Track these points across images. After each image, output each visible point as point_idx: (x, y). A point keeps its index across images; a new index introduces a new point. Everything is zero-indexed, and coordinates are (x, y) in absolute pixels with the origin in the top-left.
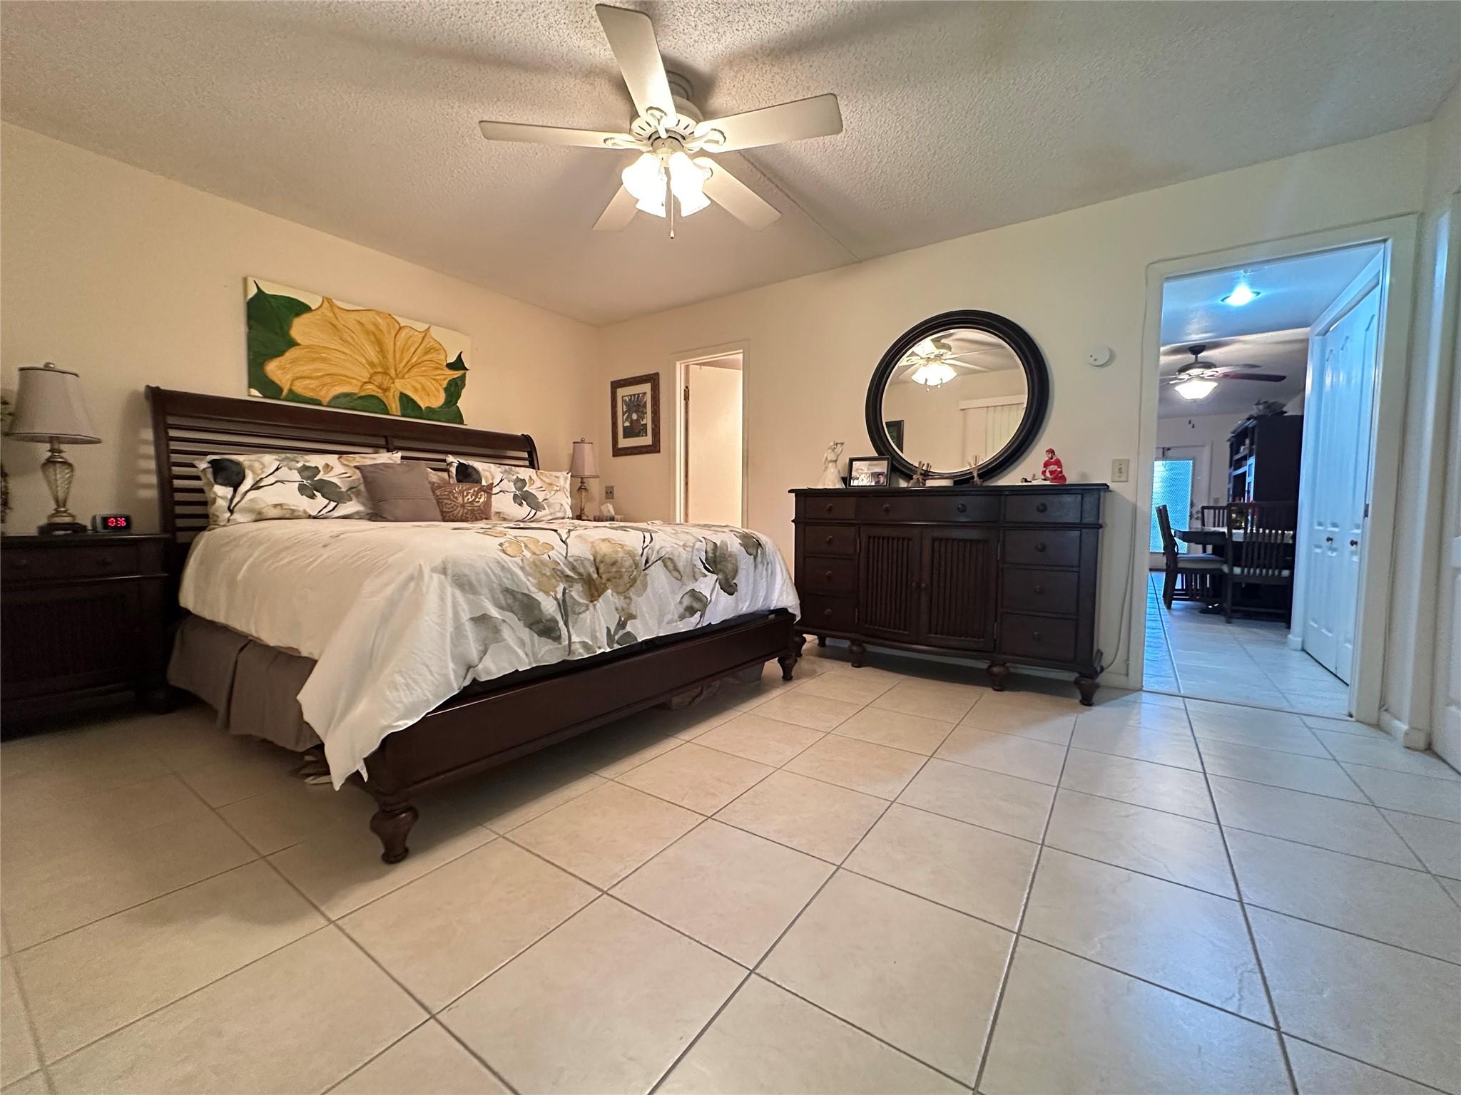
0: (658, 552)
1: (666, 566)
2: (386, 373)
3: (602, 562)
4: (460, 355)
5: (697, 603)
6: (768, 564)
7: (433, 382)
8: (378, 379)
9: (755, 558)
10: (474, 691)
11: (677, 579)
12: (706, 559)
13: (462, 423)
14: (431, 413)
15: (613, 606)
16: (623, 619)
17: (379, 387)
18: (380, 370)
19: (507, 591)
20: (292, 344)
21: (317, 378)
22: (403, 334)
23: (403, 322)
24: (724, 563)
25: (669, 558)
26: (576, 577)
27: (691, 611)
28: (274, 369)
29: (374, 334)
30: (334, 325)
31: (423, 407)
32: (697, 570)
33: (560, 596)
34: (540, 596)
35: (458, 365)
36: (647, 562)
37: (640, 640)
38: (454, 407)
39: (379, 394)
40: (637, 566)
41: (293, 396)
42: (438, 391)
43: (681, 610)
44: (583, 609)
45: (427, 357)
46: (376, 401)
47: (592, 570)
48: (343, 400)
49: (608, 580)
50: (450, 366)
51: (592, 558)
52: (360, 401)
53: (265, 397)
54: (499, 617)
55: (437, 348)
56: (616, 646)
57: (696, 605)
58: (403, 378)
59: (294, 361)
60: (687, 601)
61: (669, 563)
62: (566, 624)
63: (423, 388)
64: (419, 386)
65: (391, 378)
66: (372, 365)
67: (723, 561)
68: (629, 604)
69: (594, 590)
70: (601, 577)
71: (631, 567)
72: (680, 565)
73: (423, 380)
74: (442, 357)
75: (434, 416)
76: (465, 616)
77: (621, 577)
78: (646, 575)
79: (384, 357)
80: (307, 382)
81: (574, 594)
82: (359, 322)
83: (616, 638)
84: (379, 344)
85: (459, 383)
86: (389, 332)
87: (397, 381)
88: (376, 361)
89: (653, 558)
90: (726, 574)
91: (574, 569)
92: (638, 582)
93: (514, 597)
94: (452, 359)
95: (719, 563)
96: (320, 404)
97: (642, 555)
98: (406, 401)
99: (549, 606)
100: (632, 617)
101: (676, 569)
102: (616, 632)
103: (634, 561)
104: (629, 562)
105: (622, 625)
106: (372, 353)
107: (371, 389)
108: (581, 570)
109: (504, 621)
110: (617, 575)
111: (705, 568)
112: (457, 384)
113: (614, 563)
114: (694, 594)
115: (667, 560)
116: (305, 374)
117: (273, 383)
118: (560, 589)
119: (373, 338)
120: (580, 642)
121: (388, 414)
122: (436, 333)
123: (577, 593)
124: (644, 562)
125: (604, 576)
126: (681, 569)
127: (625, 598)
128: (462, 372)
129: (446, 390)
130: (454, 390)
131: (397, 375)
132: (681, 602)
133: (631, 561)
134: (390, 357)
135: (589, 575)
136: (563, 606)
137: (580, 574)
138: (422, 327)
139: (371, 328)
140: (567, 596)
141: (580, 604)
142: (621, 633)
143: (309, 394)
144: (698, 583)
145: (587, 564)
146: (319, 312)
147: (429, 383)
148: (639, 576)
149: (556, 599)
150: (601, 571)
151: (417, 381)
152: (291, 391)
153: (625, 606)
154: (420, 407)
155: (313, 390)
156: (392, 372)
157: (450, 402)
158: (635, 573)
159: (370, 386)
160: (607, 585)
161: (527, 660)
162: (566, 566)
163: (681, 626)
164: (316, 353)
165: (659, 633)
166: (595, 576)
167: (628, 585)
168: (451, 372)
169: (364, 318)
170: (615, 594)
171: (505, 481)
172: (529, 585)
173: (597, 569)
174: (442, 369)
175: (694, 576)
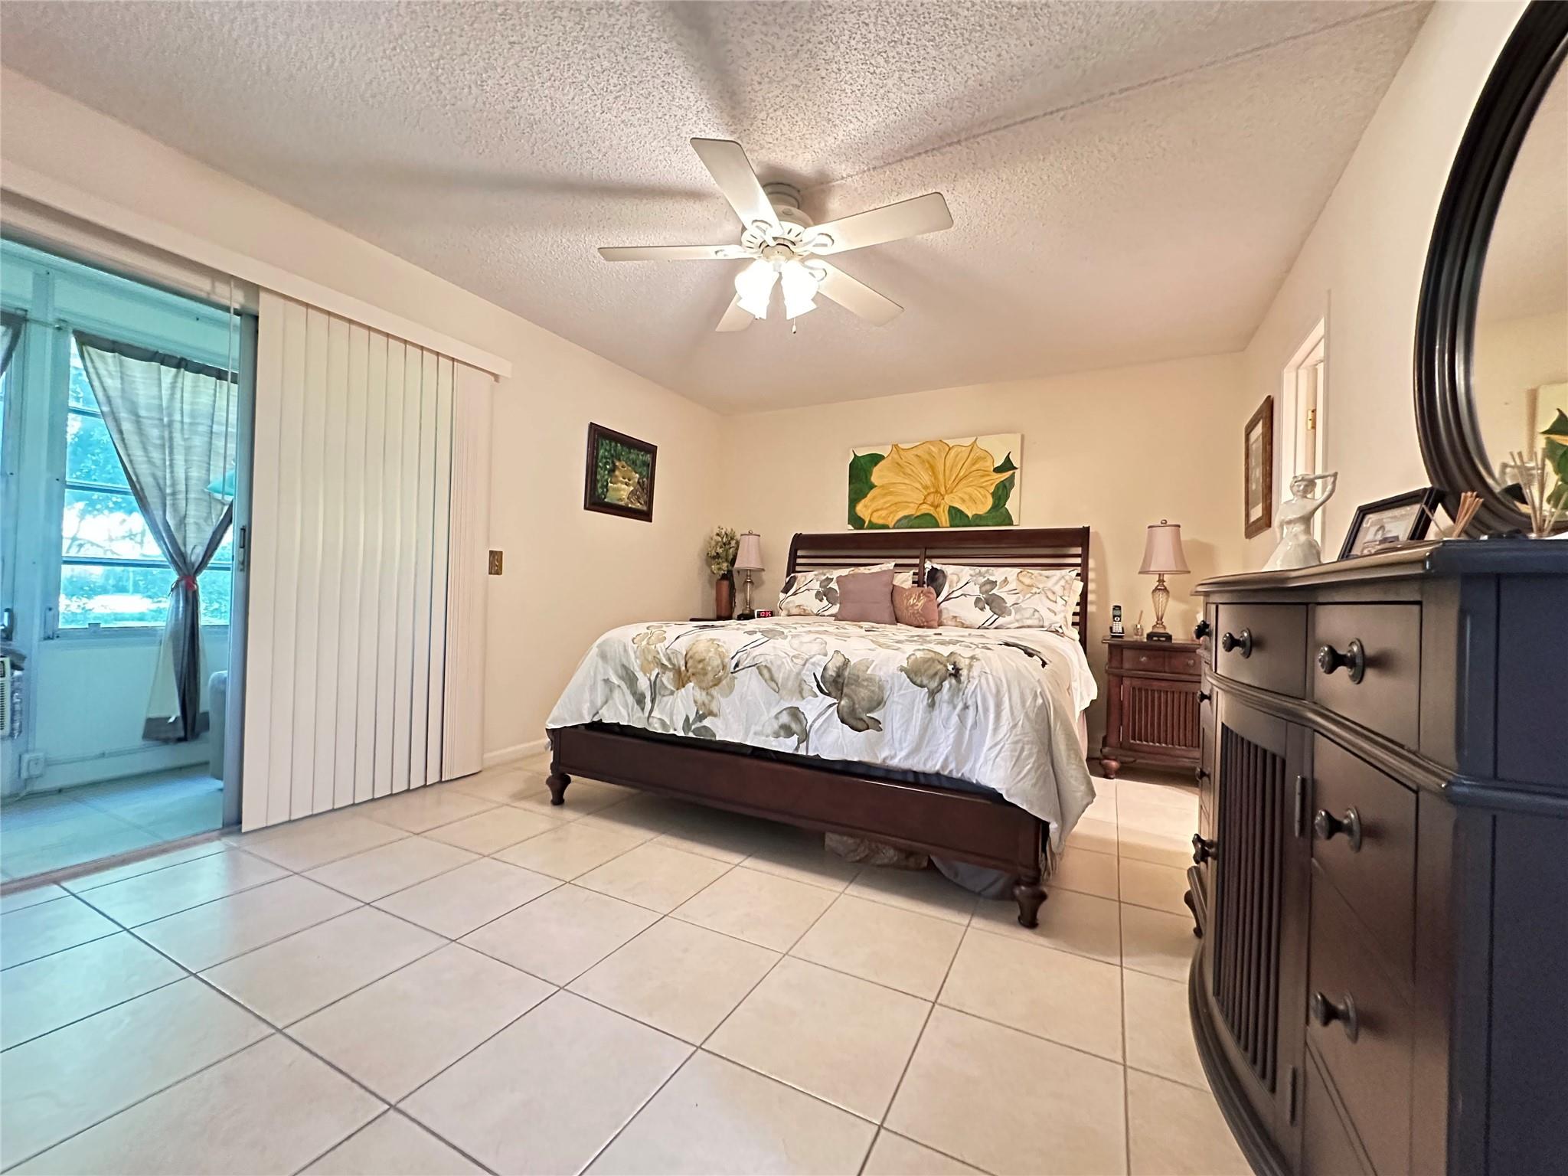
0: (754, 658)
1: (761, 673)
2: (937, 492)
3: (691, 657)
4: (1008, 456)
5: (794, 723)
6: (966, 707)
7: (981, 490)
8: (930, 499)
9: (932, 694)
10: (597, 726)
11: (775, 691)
12: (822, 676)
13: (1011, 524)
14: (978, 519)
15: (692, 699)
16: (701, 712)
17: (932, 505)
18: (932, 490)
19: (624, 666)
20: (872, 486)
21: (886, 508)
22: (953, 453)
23: (951, 443)
24: (853, 687)
25: (766, 666)
26: (670, 666)
27: (788, 731)
28: (861, 509)
29: (929, 463)
30: (898, 464)
31: (970, 515)
32: (805, 687)
33: (653, 678)
34: (639, 675)
35: (1007, 465)
36: (737, 665)
37: (717, 739)
38: (1003, 510)
39: (931, 511)
40: (724, 667)
41: (872, 526)
42: (985, 496)
43: (776, 727)
44: (668, 692)
45: (974, 468)
46: (928, 518)
47: (682, 663)
48: (904, 522)
49: (693, 674)
50: (998, 470)
51: (684, 653)
52: (917, 521)
53: (855, 528)
54: (616, 682)
55: (987, 455)
56: (691, 735)
57: (794, 726)
58: (952, 492)
59: (874, 498)
60: (785, 718)
61: (765, 672)
62: (653, 701)
63: (971, 497)
64: (966, 497)
65: (941, 495)
66: (926, 487)
67: (852, 684)
68: (710, 701)
69: (681, 681)
70: (688, 671)
71: (718, 667)
72: (780, 677)
73: (969, 490)
74: (989, 463)
75: (982, 523)
76: (600, 677)
77: (705, 674)
78: (735, 678)
79: (936, 478)
80: (880, 513)
81: (665, 680)
82: (917, 455)
83: (693, 727)
84: (932, 468)
85: (1007, 485)
86: (941, 456)
87: (946, 497)
88: (929, 483)
89: (746, 663)
90: (853, 701)
91: (669, 660)
92: (724, 682)
93: (627, 673)
94: (999, 463)
95: (847, 685)
96: (888, 528)
97: (733, 658)
98: (955, 514)
99: (643, 684)
100: (711, 714)
101: (772, 679)
102: (693, 723)
103: (722, 662)
104: (717, 662)
105: (700, 717)
106: (926, 478)
107: (926, 509)
108: (675, 661)
109: (619, 686)
110: (702, 672)
111: (819, 686)
112: (1005, 486)
113: (700, 661)
114: (795, 713)
115: (762, 668)
116: (879, 507)
117: (860, 518)
118: (654, 674)
119: (927, 465)
120: (660, 719)
121: (938, 527)
122: (984, 443)
123: (667, 679)
124: (733, 665)
125: (690, 671)
126: (780, 681)
127: (707, 694)
128: (1011, 472)
129: (993, 494)
130: (1002, 493)
131: (946, 491)
132: (777, 717)
133: (719, 661)
134: (941, 477)
135: (679, 668)
136: (653, 686)
137: (674, 665)
138: (968, 441)
139: (926, 457)
140: (658, 679)
141: (666, 688)
142: (698, 725)
143: (881, 522)
144: (804, 702)
145: (679, 656)
146: (890, 458)
147: (976, 492)
148: (726, 677)
149: (650, 680)
150: (688, 665)
151: (965, 493)
152: (870, 521)
153: (706, 702)
154: (968, 517)
155: (884, 518)
156: (943, 490)
157: (998, 505)
158: (720, 674)
159: (925, 506)
160: (691, 679)
161: (627, 718)
162: (664, 656)
163: (774, 743)
164: (887, 490)
165: (746, 740)
166: (683, 668)
167: (711, 684)
168: (999, 475)
169: (919, 452)
170: (697, 689)
171: (971, 584)
172: (635, 666)
173: (686, 663)
174: (989, 475)
175: (801, 692)
